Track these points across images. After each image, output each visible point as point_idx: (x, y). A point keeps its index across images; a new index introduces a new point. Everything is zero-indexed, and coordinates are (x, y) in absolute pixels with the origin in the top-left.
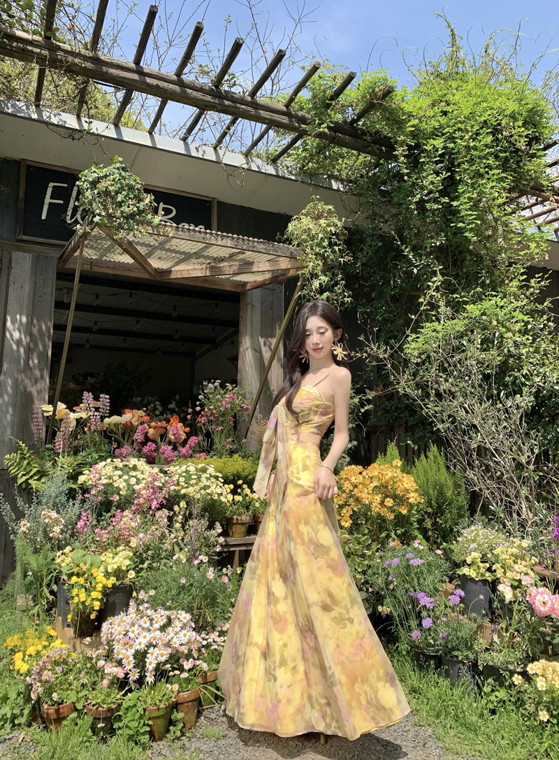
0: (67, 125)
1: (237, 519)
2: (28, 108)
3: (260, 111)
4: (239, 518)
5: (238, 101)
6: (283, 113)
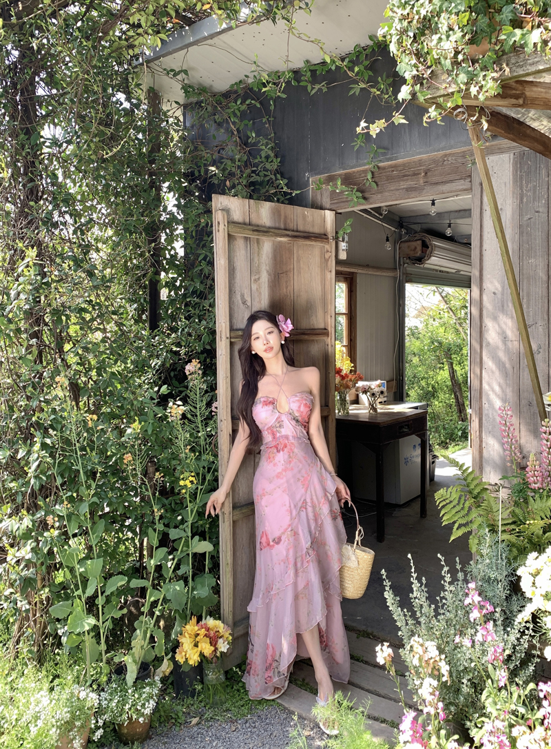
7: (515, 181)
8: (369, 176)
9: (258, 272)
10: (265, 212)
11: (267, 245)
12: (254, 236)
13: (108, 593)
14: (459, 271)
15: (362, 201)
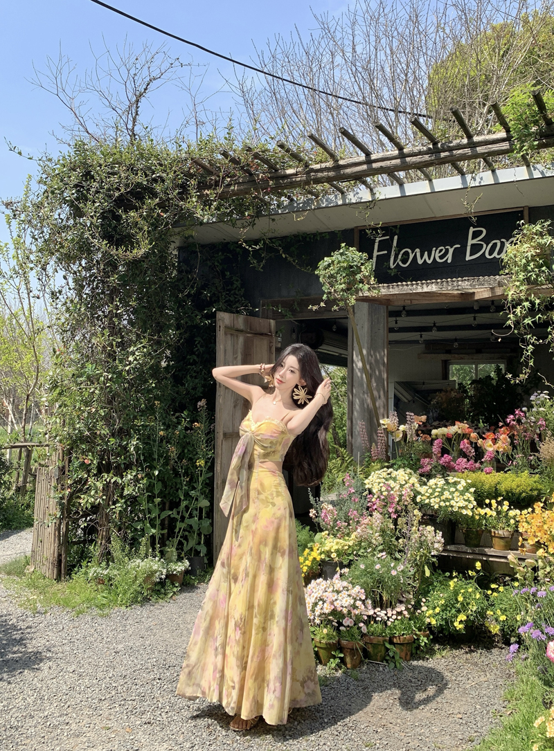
0: (362, 201)
1: (494, 532)
2: (336, 198)
3: (478, 149)
4: (497, 532)
5: (455, 148)
6: (503, 140)
7: (369, 314)
8: (296, 303)
9: (237, 353)
10: (240, 321)
11: (241, 339)
12: (235, 333)
13: (161, 518)
14: (341, 354)
15: (291, 316)
